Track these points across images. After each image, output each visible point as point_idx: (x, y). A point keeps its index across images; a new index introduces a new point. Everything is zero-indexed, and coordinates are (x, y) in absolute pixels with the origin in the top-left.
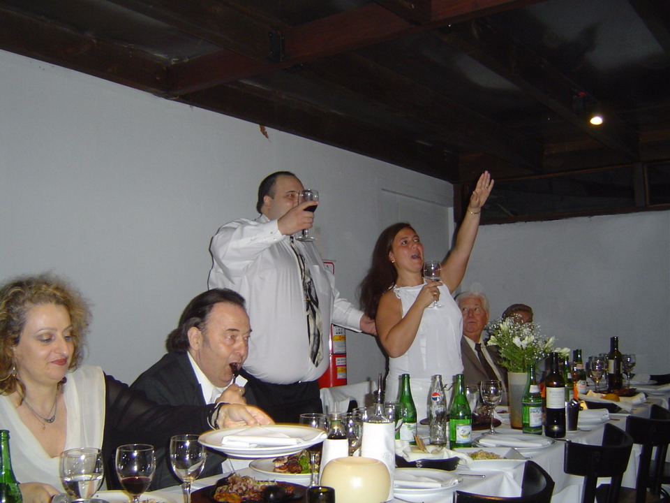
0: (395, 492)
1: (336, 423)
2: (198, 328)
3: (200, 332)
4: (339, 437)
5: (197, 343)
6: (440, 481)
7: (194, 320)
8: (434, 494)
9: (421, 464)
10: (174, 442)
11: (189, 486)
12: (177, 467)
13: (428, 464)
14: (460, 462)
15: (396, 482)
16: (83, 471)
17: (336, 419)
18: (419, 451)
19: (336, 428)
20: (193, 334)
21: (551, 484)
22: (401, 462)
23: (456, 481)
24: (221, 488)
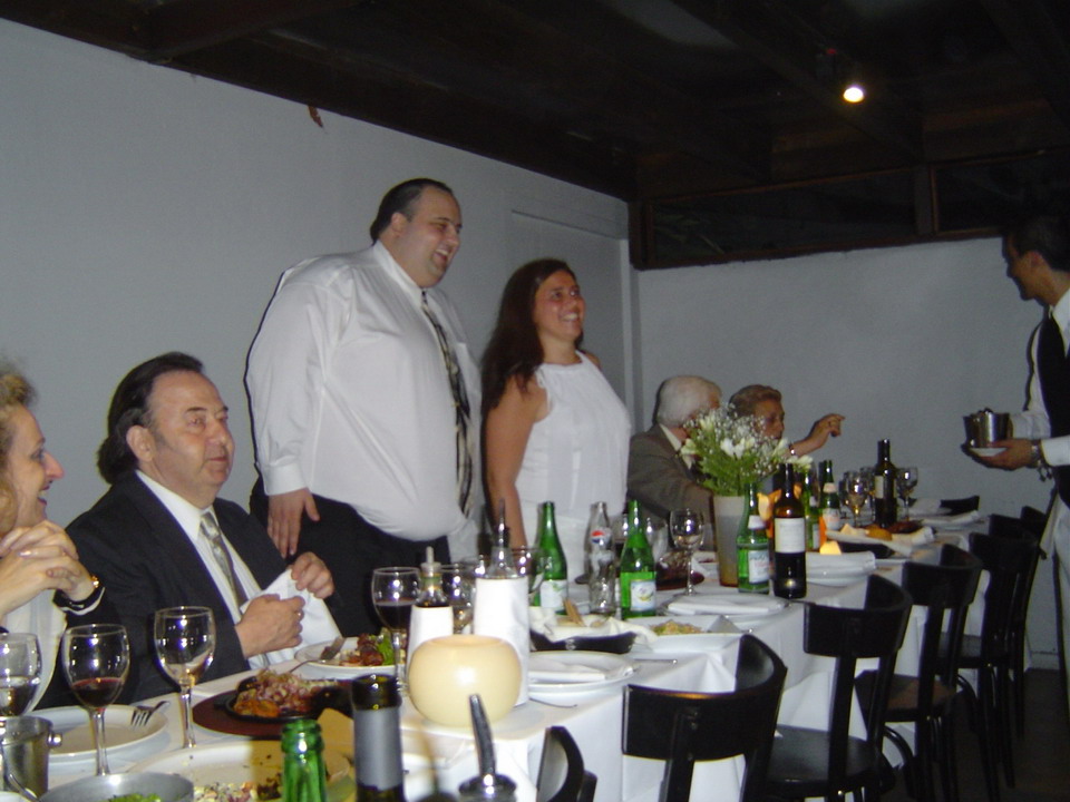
0: (530, 690)
1: (432, 582)
2: (142, 425)
3: (146, 431)
4: (438, 604)
5: (148, 450)
6: (604, 670)
7: (130, 414)
8: (594, 692)
9: (574, 644)
10: (161, 619)
11: (189, 692)
12: (168, 662)
13: (585, 645)
14: (637, 640)
15: (533, 674)
16: (7, 671)
17: (431, 574)
18: (569, 624)
19: (432, 590)
20: (136, 437)
21: (781, 671)
22: (540, 643)
23: (630, 669)
24: (245, 693)
